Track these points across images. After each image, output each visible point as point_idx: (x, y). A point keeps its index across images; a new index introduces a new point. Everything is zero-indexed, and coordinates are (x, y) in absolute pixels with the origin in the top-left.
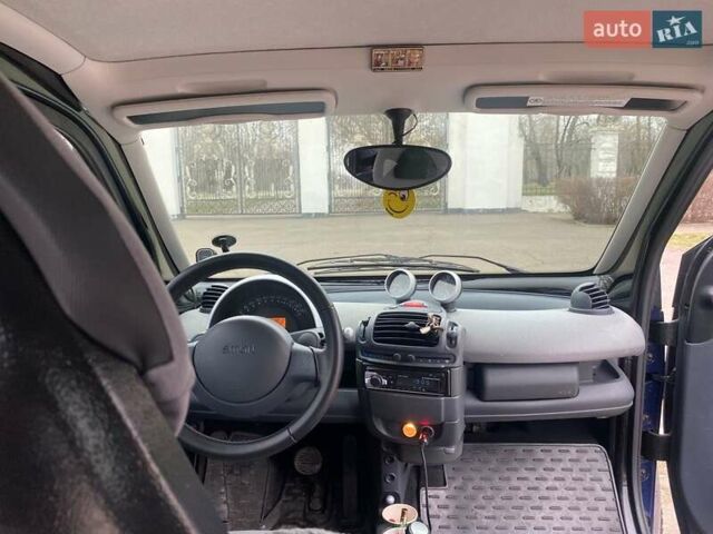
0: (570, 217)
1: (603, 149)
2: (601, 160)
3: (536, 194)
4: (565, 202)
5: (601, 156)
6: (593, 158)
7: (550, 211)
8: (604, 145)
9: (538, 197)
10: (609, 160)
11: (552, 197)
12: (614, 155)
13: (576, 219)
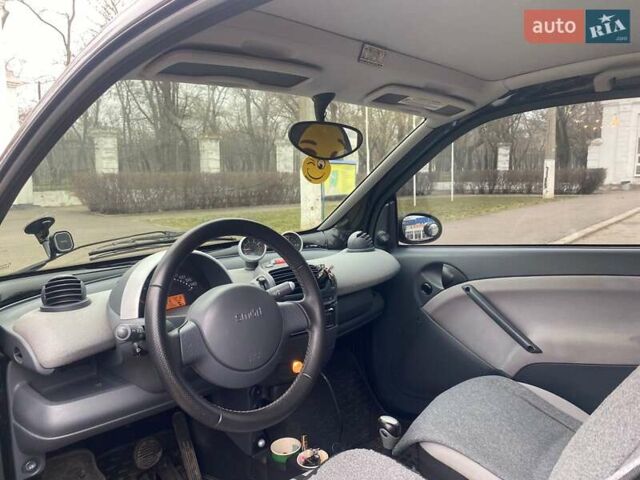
0: (86, 208)
1: (106, 149)
2: (104, 158)
3: (47, 190)
4: (79, 195)
5: (105, 155)
6: (97, 156)
7: (63, 205)
8: (106, 146)
9: (49, 192)
10: (111, 158)
11: (63, 192)
12: (114, 154)
13: (92, 210)
